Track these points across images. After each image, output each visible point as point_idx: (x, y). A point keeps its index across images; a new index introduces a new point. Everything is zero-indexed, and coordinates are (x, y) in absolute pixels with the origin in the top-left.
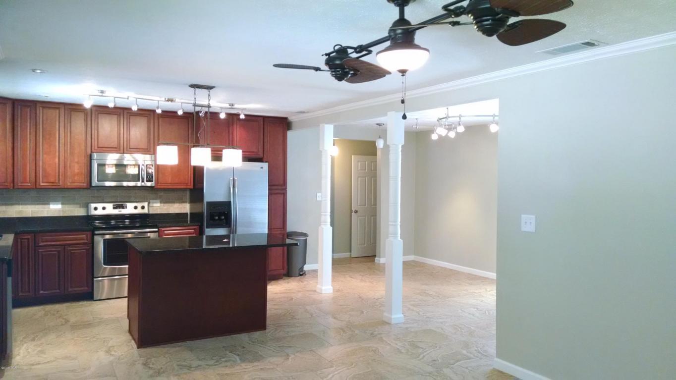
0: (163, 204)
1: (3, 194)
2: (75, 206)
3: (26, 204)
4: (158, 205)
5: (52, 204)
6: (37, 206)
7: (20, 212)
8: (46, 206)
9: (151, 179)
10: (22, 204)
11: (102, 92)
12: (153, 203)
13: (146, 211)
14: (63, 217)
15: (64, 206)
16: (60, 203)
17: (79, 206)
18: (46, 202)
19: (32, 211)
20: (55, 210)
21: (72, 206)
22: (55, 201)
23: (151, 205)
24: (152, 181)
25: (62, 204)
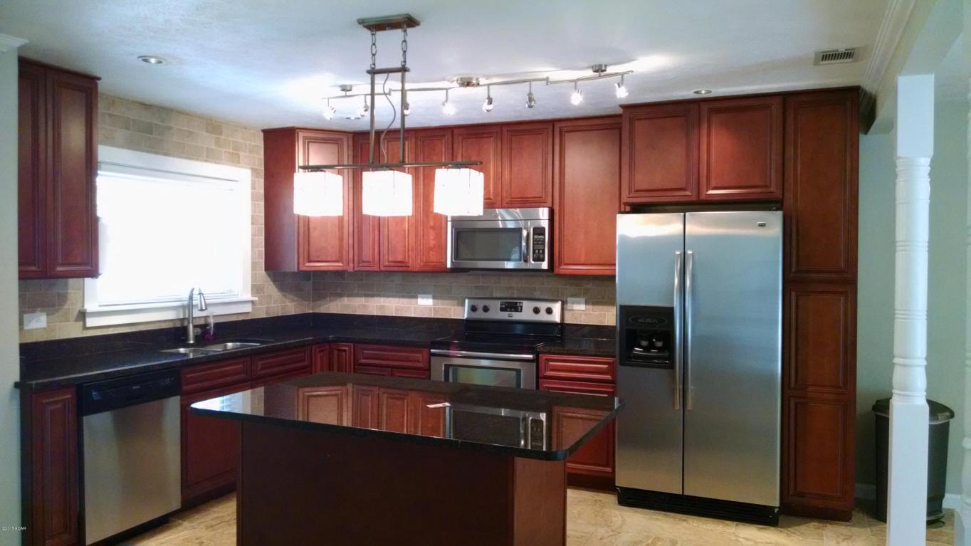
0: (590, 307)
1: (362, 280)
2: (451, 302)
3: (388, 296)
4: (582, 307)
5: (421, 298)
6: (402, 300)
7: (382, 307)
8: (413, 301)
9: (541, 256)
10: (384, 296)
11: (344, 88)
12: (573, 303)
13: (556, 317)
14: (434, 319)
15: (436, 301)
16: (431, 296)
17: (456, 302)
18: (413, 295)
19: (396, 307)
20: (425, 307)
21: (446, 302)
22: (425, 292)
23: (569, 306)
24: (543, 260)
25: (434, 298)
